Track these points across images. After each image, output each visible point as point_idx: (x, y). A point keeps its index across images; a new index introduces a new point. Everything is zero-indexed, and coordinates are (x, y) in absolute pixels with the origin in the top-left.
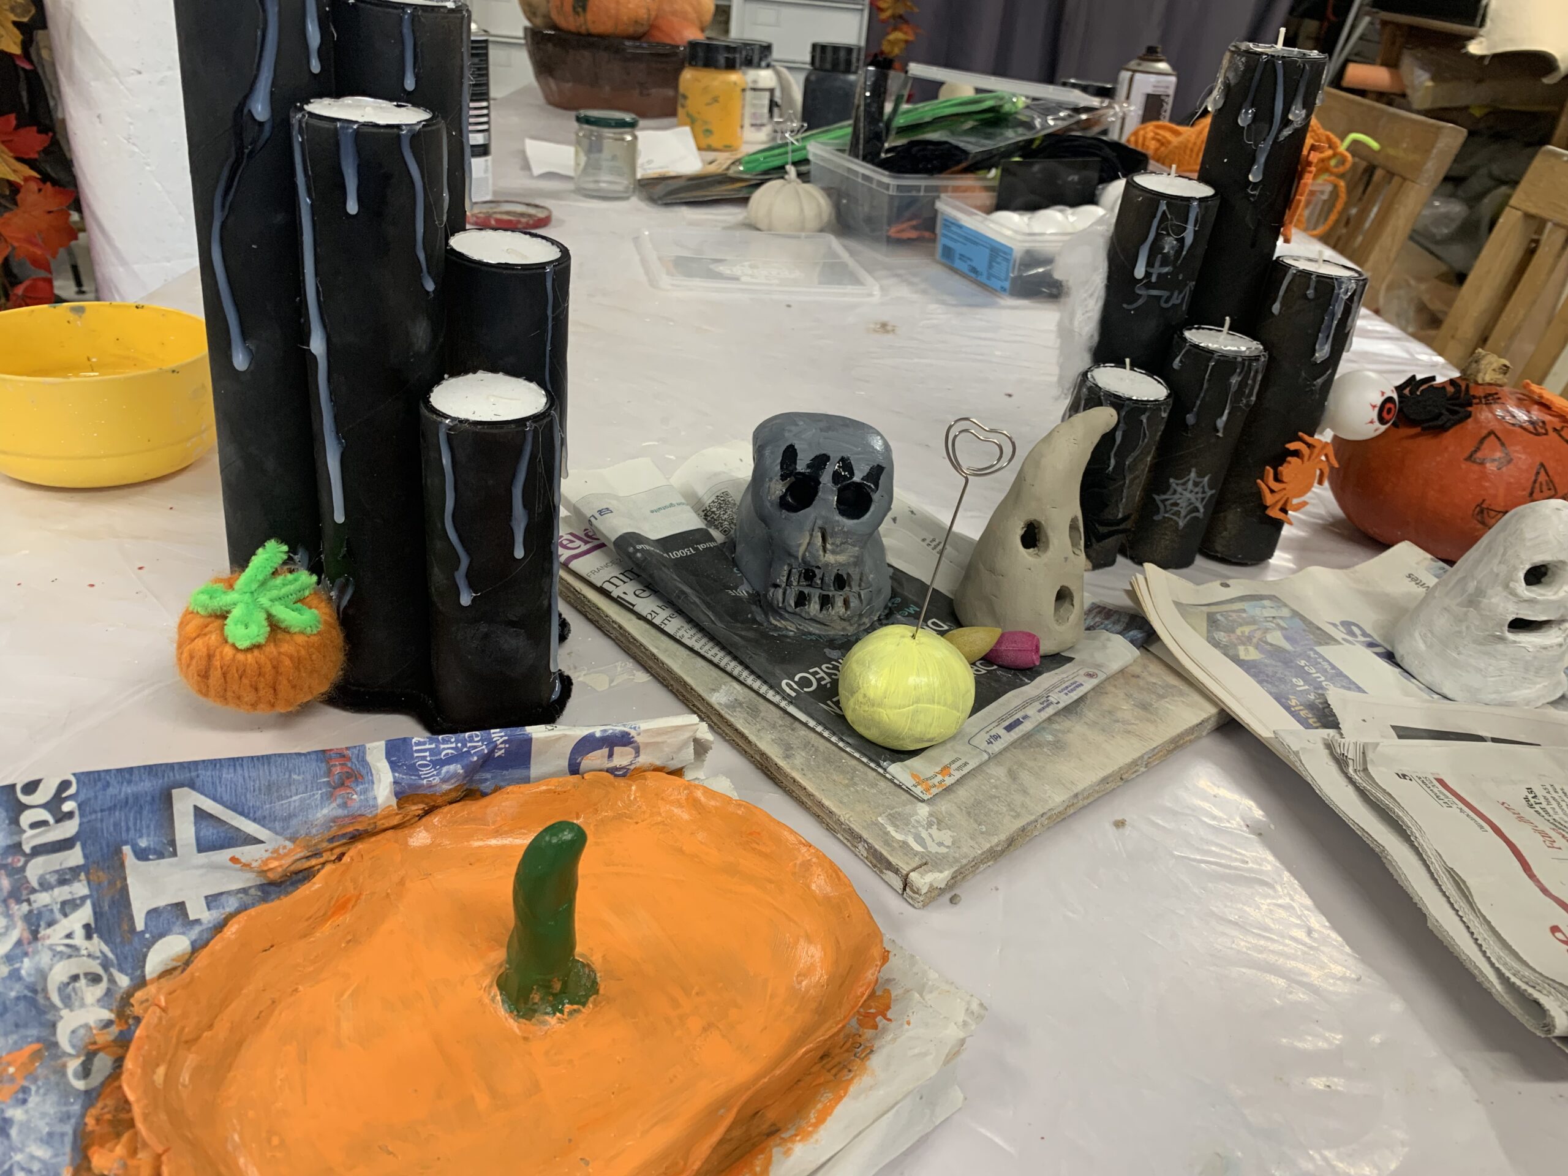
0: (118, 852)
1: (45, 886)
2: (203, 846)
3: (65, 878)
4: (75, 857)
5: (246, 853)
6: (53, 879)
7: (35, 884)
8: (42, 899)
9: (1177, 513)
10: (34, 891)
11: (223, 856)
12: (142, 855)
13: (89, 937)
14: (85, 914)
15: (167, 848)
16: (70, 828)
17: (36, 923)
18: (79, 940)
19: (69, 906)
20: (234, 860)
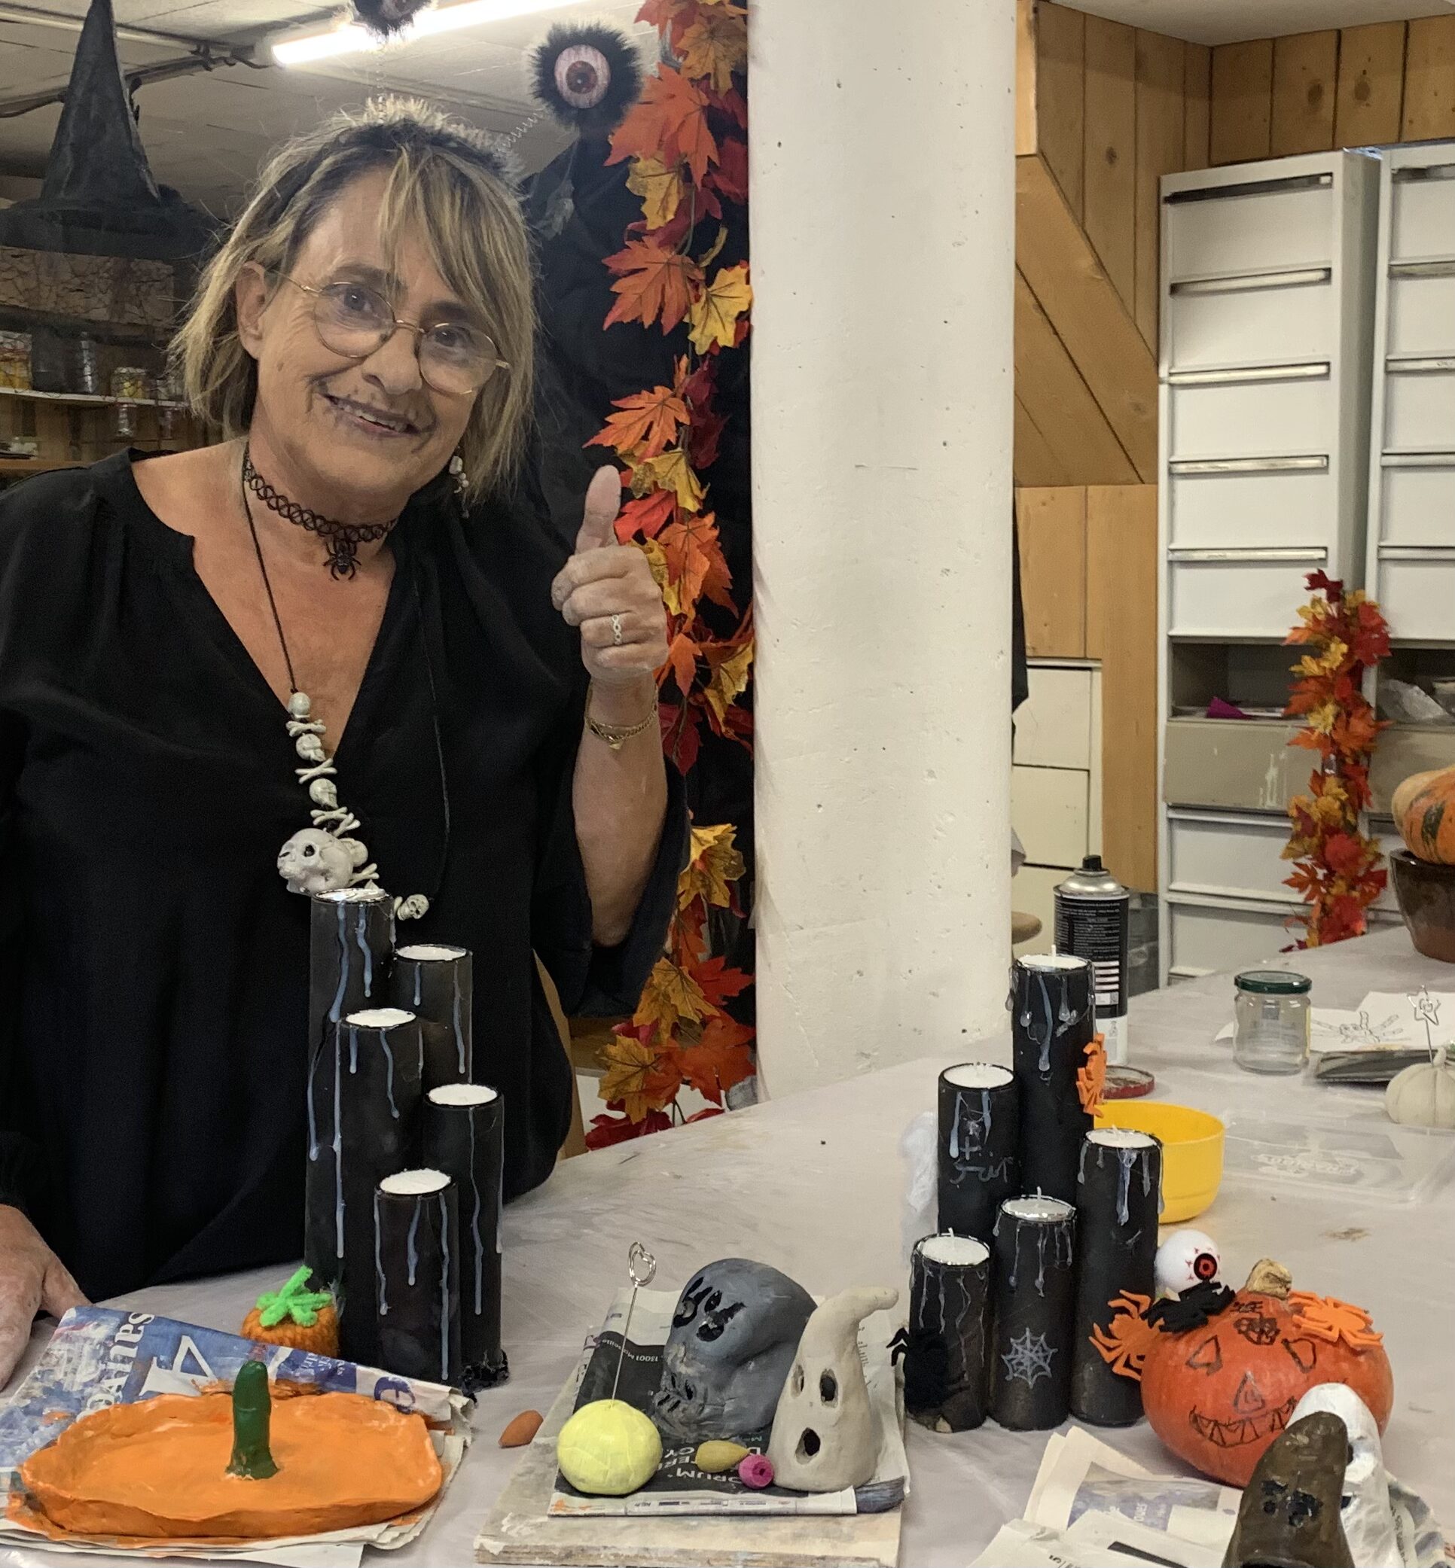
0: (152, 1359)
1: (115, 1360)
2: (184, 1369)
3: (125, 1360)
4: (132, 1352)
5: (199, 1379)
6: (119, 1358)
7: (112, 1357)
8: (111, 1366)
9: (1024, 1372)
10: (109, 1360)
11: (189, 1377)
12: (160, 1364)
13: (118, 1391)
14: (122, 1381)
15: (169, 1365)
16: (136, 1338)
17: (105, 1374)
18: (113, 1390)
19: (120, 1374)
20: (193, 1381)
